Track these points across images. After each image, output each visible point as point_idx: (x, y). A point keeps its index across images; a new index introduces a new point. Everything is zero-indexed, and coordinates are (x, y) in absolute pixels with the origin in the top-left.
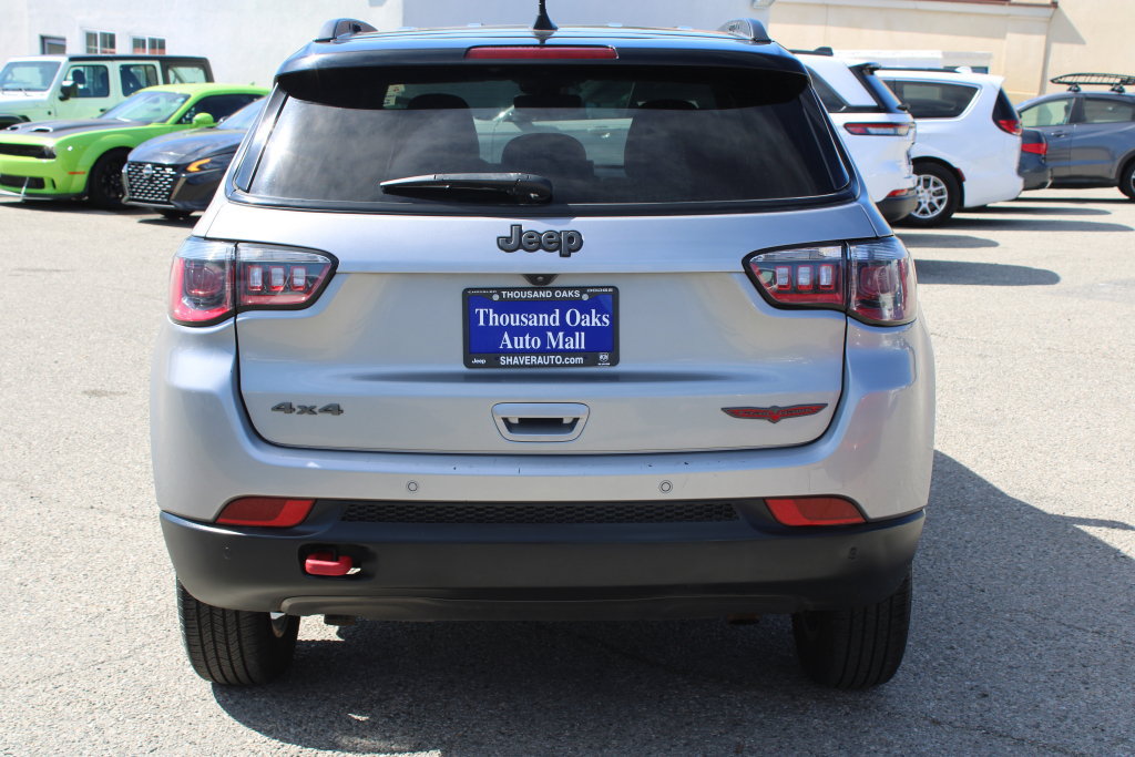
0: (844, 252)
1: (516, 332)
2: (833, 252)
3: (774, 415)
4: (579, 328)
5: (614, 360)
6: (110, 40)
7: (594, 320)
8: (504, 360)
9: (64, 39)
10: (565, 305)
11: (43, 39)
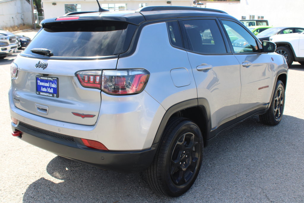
0: (102, 72)
1: (44, 87)
2: (99, 73)
3: (83, 116)
4: (52, 87)
5: (58, 96)
6: (254, 17)
7: (54, 86)
8: (41, 93)
9: (245, 17)
10: (50, 81)
11: (242, 17)
